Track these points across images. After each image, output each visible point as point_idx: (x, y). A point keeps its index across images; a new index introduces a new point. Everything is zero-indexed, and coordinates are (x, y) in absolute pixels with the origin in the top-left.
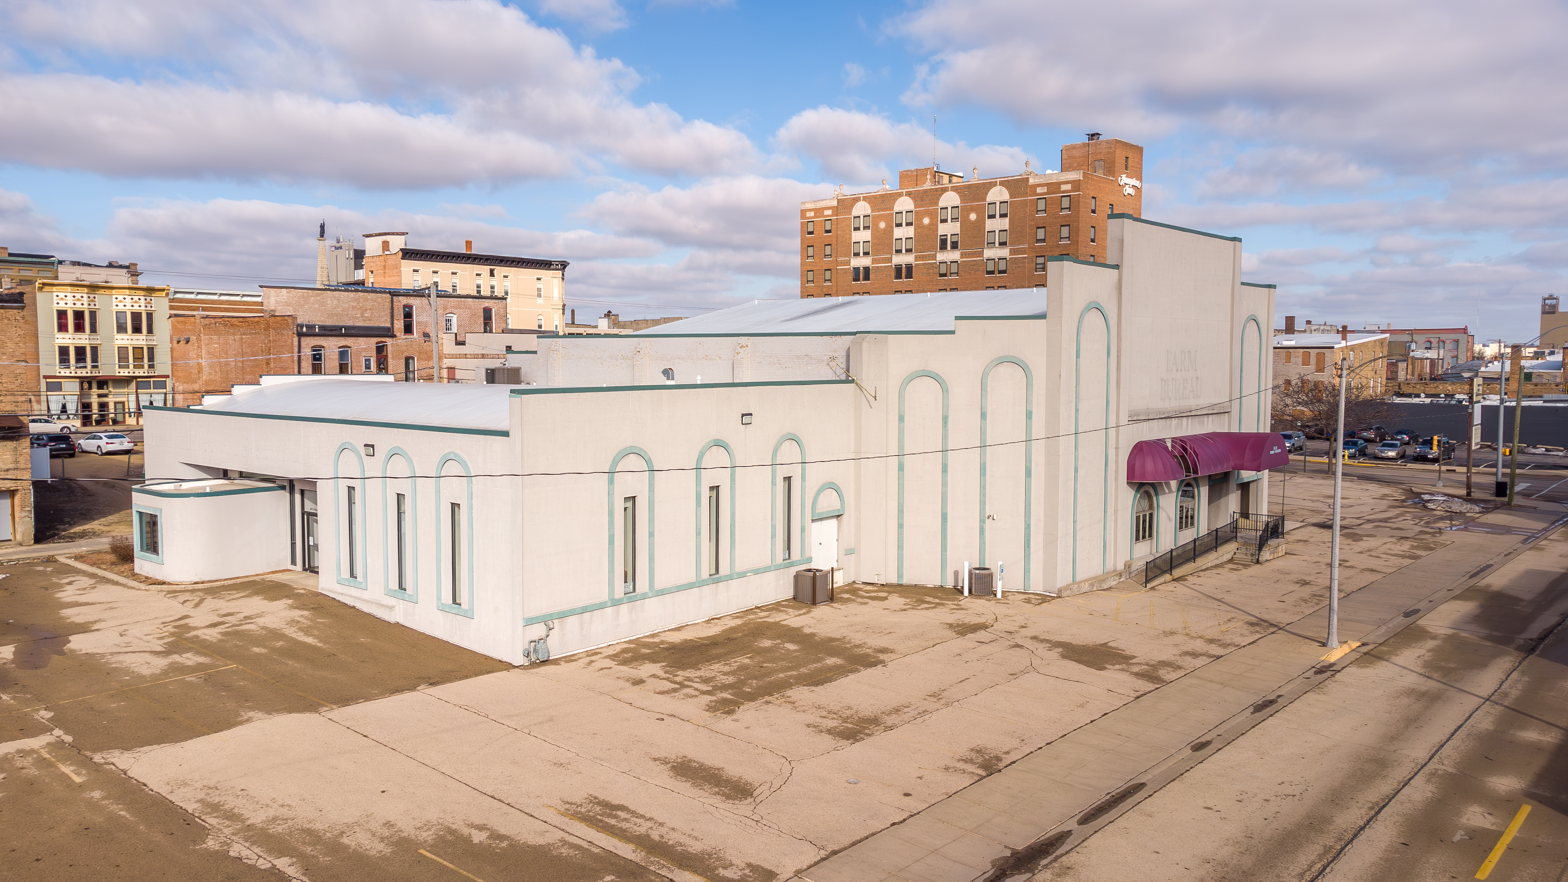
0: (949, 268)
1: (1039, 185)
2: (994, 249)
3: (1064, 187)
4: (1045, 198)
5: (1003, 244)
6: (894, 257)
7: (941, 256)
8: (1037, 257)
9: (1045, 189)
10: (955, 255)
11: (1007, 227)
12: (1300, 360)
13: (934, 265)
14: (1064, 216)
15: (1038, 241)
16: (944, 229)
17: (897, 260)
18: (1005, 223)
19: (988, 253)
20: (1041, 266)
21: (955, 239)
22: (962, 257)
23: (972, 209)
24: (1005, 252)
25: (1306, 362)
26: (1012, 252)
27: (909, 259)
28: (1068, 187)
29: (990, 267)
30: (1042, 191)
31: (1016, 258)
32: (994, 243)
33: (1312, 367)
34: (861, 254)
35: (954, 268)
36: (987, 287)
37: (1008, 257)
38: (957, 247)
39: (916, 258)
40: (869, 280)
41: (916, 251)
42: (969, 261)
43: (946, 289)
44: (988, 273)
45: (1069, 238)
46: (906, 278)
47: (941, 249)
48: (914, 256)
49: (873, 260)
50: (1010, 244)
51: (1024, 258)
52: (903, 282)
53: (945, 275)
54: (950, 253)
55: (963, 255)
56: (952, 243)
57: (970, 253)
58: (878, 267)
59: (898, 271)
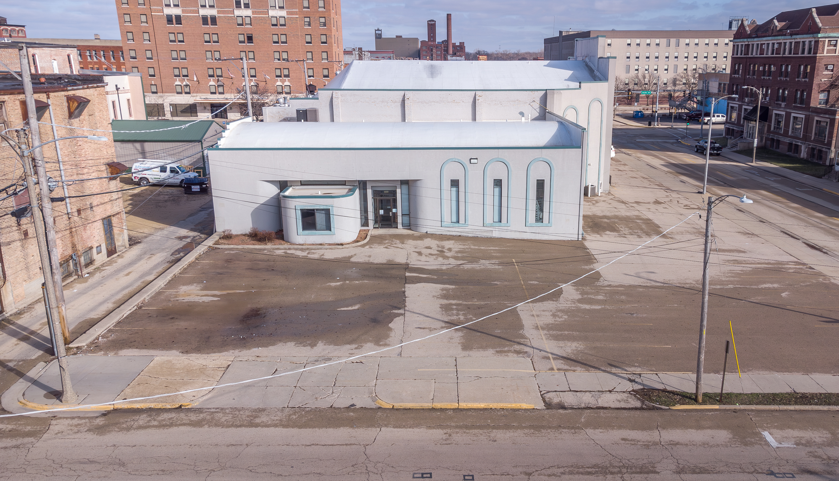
0: (244, 20)
2: (276, 11)
5: (281, 8)
6: (200, 10)
7: (237, 12)
8: (305, 17)
10: (248, 12)
13: (233, 18)
15: (305, 8)
17: (203, 12)
19: (272, 13)
20: (307, 23)
21: (247, 2)
22: (253, 14)
24: (283, 13)
26: (288, 13)
27: (214, 12)
29: (274, 22)
31: (291, 17)
32: (275, 7)
34: (172, 5)
35: (248, 21)
36: (273, 34)
37: (286, 16)
38: (249, 7)
39: (218, 12)
40: (181, 24)
41: (218, 7)
42: (259, 17)
43: (244, 34)
44: (273, 25)
45: (324, 8)
46: (212, 25)
47: (236, 7)
48: (216, 10)
49: (183, 10)
50: (287, 8)
51: (296, 17)
52: (210, 27)
53: (242, 25)
54: (244, 10)
55: (253, 13)
56: (245, 4)
57: (258, 12)
58: (187, 16)
59: (205, 20)
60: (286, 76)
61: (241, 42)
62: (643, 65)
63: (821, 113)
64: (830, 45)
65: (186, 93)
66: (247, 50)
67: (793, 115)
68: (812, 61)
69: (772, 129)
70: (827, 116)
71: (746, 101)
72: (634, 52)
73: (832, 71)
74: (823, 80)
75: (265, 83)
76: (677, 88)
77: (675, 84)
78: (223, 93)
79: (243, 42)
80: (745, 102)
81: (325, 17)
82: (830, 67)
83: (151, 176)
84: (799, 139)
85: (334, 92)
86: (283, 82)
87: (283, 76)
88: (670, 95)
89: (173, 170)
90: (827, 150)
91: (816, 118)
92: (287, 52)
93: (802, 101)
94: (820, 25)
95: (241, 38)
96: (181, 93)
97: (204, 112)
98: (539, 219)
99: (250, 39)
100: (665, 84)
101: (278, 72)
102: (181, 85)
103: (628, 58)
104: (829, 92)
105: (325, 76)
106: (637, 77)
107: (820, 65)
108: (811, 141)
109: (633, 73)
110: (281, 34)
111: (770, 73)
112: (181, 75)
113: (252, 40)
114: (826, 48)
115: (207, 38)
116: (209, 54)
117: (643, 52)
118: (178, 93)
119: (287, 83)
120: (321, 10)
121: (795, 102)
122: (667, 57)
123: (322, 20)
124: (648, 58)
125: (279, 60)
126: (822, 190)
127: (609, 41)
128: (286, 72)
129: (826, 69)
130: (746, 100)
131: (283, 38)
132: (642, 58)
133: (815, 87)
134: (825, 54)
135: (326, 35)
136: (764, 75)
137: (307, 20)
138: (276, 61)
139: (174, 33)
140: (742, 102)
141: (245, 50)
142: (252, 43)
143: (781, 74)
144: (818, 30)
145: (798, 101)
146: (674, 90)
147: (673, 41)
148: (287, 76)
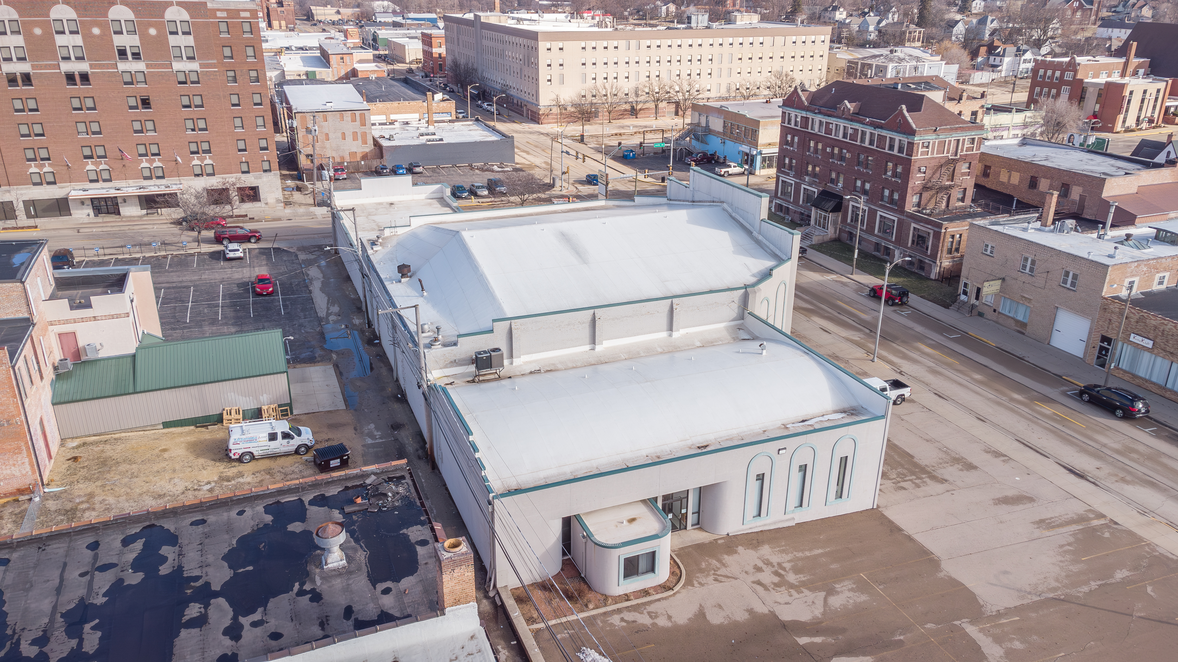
0: (134, 77)
1: (219, 10)
2: (184, 63)
3: (243, 14)
4: (227, 22)
5: (191, 58)
6: (61, 64)
7: (122, 66)
8: (227, 71)
9: (224, 14)
10: (140, 66)
11: (193, 44)
12: (349, 119)
13: (116, 74)
14: (247, 39)
15: (225, 57)
16: (119, 41)
17: (66, 67)
18: (190, 40)
19: (177, 66)
20: (231, 79)
21: (136, 50)
22: (147, 68)
23: (151, 25)
24: (194, 66)
25: (354, 120)
26: (202, 66)
27: (83, 66)
28: (247, 14)
29: (182, 78)
30: (223, 16)
31: (207, 71)
32: (182, 57)
33: (358, 123)
34: (15, 59)
35: (140, 78)
36: (181, 96)
37: (199, 71)
38: (140, 59)
39: (91, 66)
40: (32, 85)
41: (89, 60)
42: (158, 72)
43: (136, 97)
44: (180, 83)
45: (255, 57)
46: (82, 85)
47: (120, 59)
48: (88, 64)
49: (33, 66)
50: (199, 59)
51: (215, 71)
52: (80, 88)
53: (132, 83)
54: (132, 63)
55: (148, 66)
56: (133, 54)
57: (156, 65)
58: (41, 73)
59: (70, 78)
60: (204, 152)
61: (131, 108)
62: (601, 71)
63: (922, 222)
64: (923, 147)
65: (49, 183)
66: (143, 119)
67: (879, 213)
68: (907, 163)
69: (849, 221)
70: (929, 227)
71: (807, 180)
72: (589, 56)
73: (925, 173)
74: (916, 183)
75: (174, 163)
76: (639, 100)
77: (637, 95)
78: (110, 180)
79: (136, 107)
80: (805, 181)
81: (257, 70)
82: (923, 169)
83: (257, 449)
84: (892, 242)
85: (513, 321)
86: (202, 159)
87: (201, 152)
88: (633, 107)
89: (286, 436)
90: (931, 263)
91: (913, 225)
92: (205, 119)
93: (891, 201)
94: (914, 126)
95: (132, 102)
96: (41, 184)
97: (82, 209)
98: (839, 495)
99: (146, 103)
100: (627, 95)
101: (194, 148)
102: (39, 173)
103: (584, 64)
104: (921, 194)
105: (263, 149)
106: (595, 87)
107: (914, 168)
108: (908, 248)
109: (590, 83)
110: (193, 95)
111: (842, 158)
112: (38, 158)
113: (149, 104)
114: (920, 150)
115: (76, 103)
116: (81, 127)
117: (600, 56)
118: (35, 184)
119: (208, 161)
120: (250, 60)
121: (882, 200)
122: (627, 63)
123: (253, 74)
124: (606, 64)
125: (193, 130)
126: (967, 333)
127: (560, 45)
128: (205, 146)
129: (920, 170)
130: (807, 178)
131: (197, 101)
132: (600, 64)
133: (909, 190)
134: (919, 157)
135: (260, 94)
136: (832, 158)
137: (231, 74)
138: (189, 132)
139: (21, 99)
140: (800, 179)
141: (139, 118)
142: (150, 108)
143: (859, 164)
144: (913, 133)
145: (886, 199)
146: (637, 102)
147: (633, 43)
148: (208, 151)
